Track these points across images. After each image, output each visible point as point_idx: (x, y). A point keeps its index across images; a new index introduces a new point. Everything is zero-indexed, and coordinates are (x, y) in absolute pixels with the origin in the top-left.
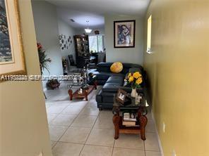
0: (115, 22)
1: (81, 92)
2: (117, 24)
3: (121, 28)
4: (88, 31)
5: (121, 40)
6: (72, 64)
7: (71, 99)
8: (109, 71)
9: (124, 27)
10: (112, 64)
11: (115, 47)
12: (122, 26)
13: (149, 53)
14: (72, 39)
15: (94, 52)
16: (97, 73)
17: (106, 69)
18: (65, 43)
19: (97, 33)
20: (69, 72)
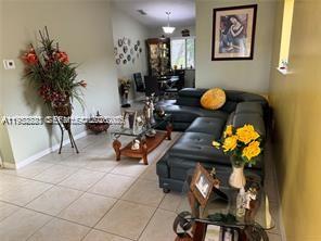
0: (215, 10)
1: (137, 146)
2: (219, 14)
3: (227, 23)
4: (168, 30)
5: (225, 46)
6: (140, 89)
7: (118, 159)
8: (199, 106)
9: (233, 20)
10: (206, 91)
11: (213, 59)
12: (230, 17)
13: (284, 72)
14: (142, 46)
15: (179, 68)
16: (177, 108)
17: (193, 100)
18: (128, 53)
19: (186, 34)
20: (135, 102)
